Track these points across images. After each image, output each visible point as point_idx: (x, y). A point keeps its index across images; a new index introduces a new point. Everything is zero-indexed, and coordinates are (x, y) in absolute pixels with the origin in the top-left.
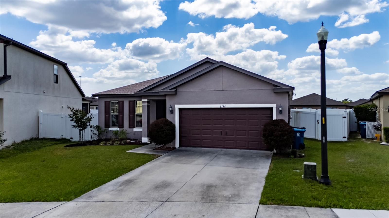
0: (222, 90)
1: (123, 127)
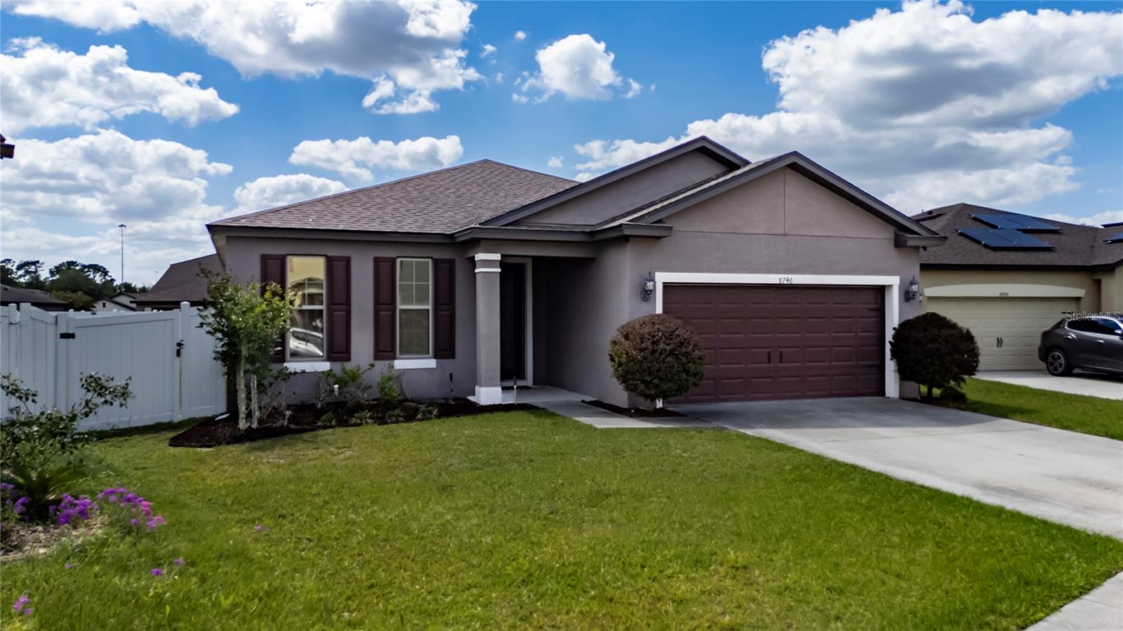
0: (785, 235)
1: (348, 359)
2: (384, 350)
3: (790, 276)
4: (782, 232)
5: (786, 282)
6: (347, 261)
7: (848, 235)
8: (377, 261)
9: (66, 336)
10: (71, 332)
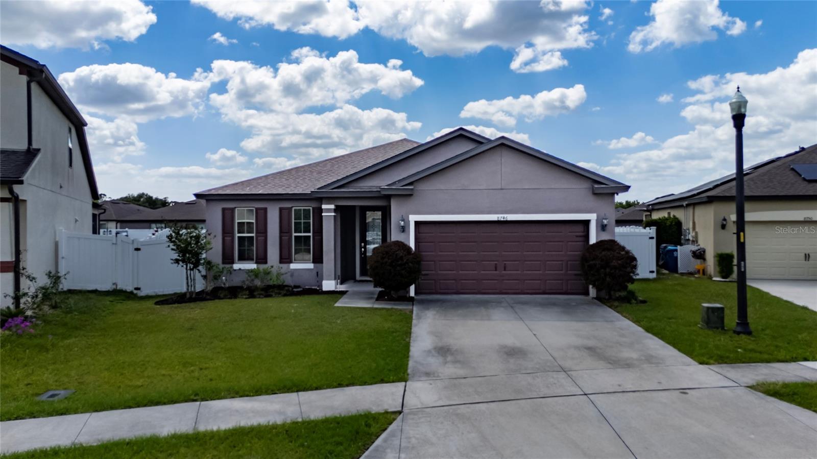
0: (501, 189)
1: (266, 263)
2: (285, 258)
3: (505, 216)
4: (500, 187)
5: (502, 219)
6: (265, 210)
7: (553, 187)
8: (281, 210)
9: (138, 249)
10: (139, 247)
